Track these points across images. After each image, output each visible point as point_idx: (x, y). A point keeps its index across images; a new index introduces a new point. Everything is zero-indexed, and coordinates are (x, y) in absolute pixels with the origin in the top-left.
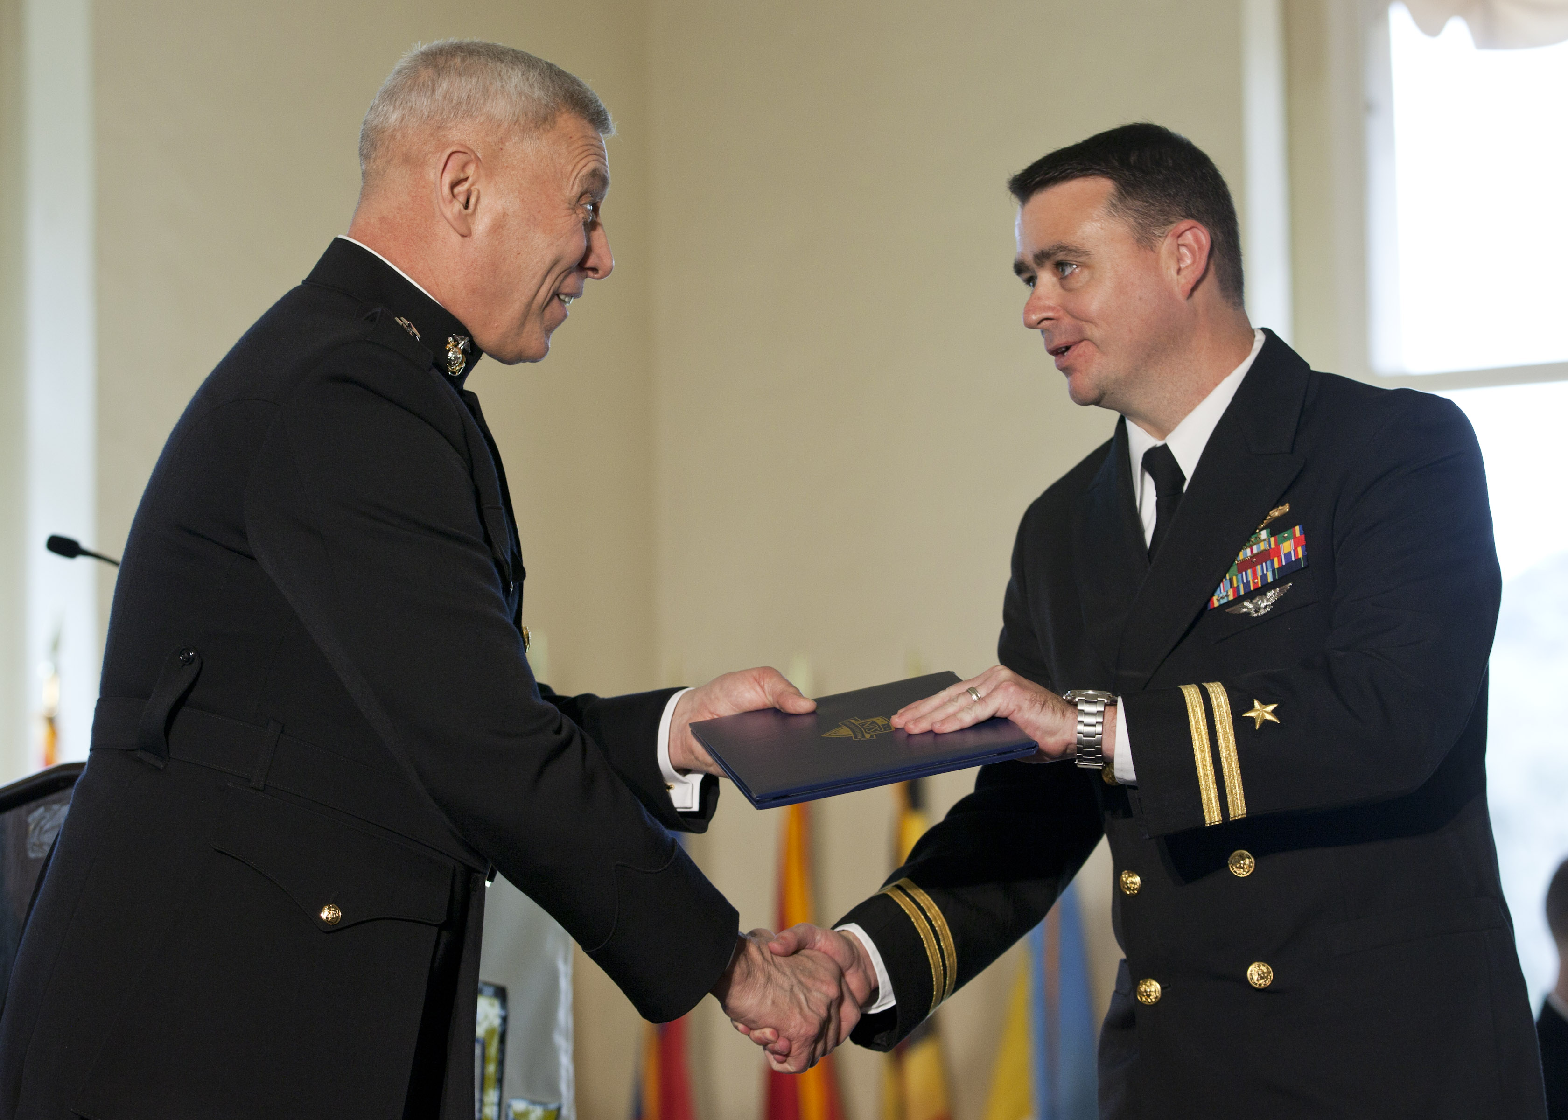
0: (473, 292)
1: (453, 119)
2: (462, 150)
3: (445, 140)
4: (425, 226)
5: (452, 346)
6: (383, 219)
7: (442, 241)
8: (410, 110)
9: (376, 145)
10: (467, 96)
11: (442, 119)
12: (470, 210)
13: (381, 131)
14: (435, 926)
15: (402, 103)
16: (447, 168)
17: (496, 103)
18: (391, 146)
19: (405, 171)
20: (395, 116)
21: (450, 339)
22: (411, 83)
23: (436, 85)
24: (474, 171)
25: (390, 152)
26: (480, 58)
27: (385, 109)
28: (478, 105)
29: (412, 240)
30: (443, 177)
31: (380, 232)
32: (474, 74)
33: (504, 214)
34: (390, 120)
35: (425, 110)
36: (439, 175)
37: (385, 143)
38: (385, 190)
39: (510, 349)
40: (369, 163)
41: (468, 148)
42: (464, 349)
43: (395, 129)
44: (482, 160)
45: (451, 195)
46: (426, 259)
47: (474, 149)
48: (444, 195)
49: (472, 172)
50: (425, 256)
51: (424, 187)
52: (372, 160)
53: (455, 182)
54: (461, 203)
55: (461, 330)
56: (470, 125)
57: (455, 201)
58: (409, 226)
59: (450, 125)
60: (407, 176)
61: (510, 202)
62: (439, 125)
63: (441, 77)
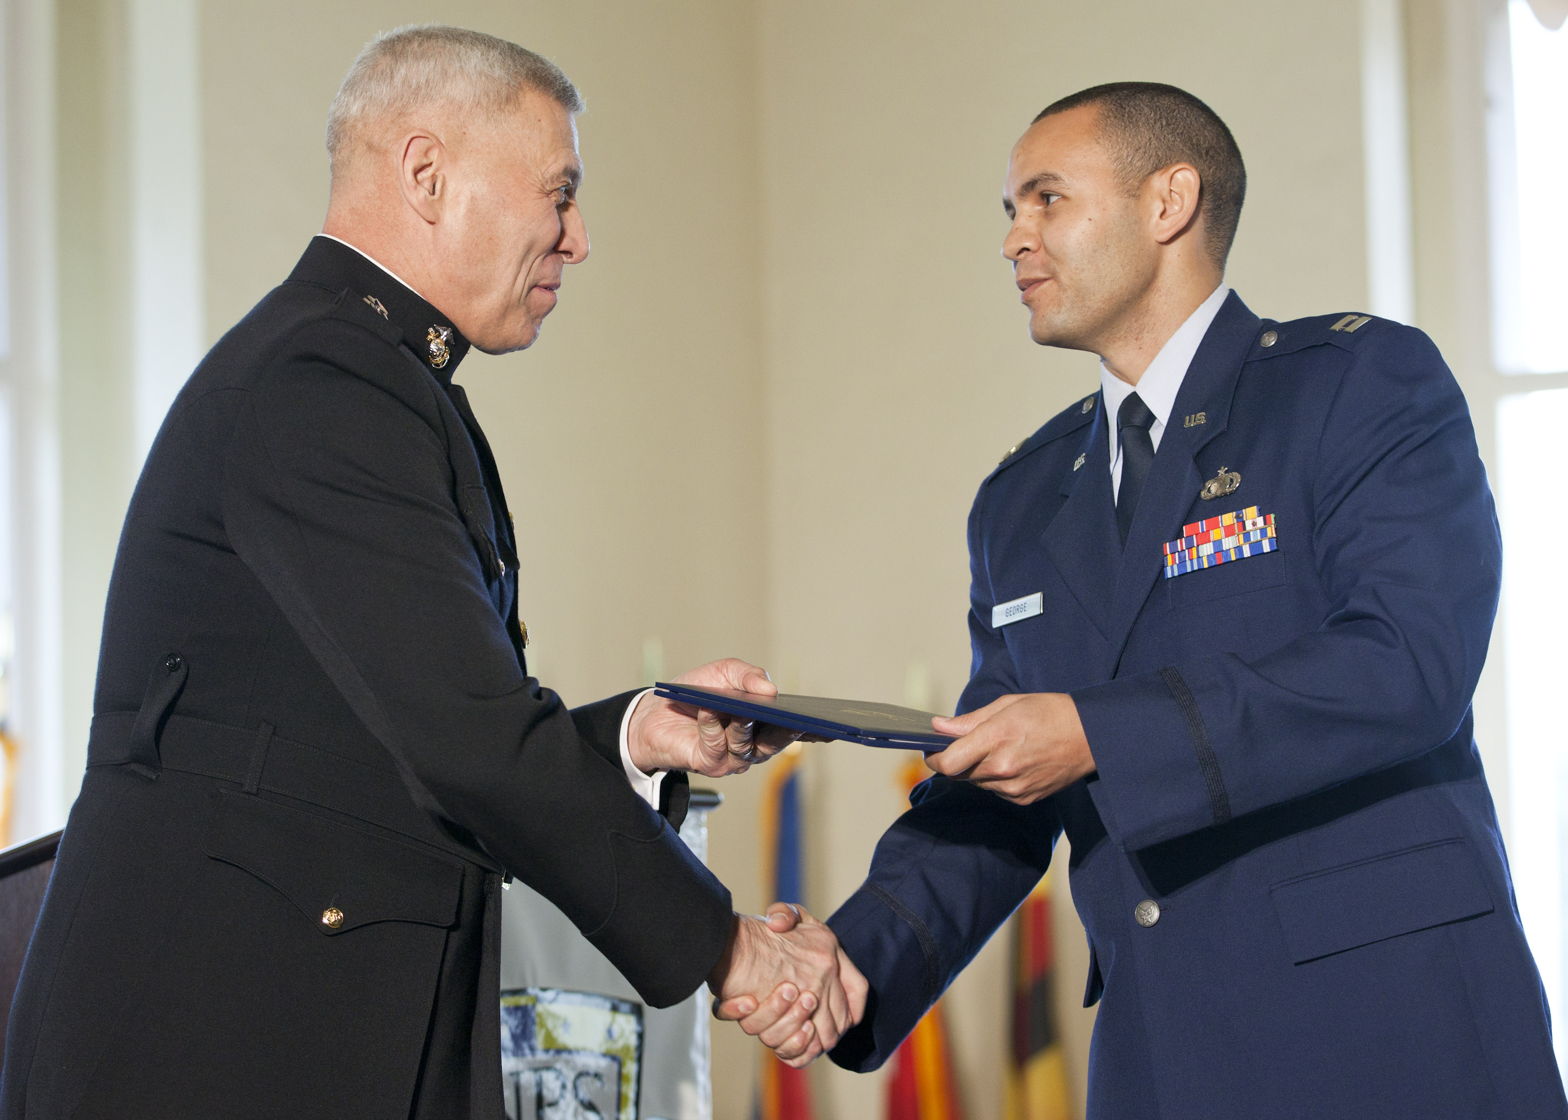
0: (450, 281)
1: (413, 104)
2: (422, 135)
3: (406, 126)
4: (393, 214)
5: (434, 337)
6: (353, 210)
7: (414, 229)
8: (370, 99)
9: (340, 137)
10: (425, 80)
11: (402, 105)
12: (437, 196)
13: (343, 123)
14: (444, 928)
15: (362, 93)
16: (408, 154)
17: (456, 84)
18: (353, 137)
19: (369, 159)
20: (356, 107)
21: (431, 330)
22: (370, 73)
23: (394, 71)
24: (438, 157)
25: (353, 143)
26: (438, 41)
27: (346, 99)
28: (437, 88)
29: (383, 230)
30: (405, 163)
31: (351, 224)
32: (431, 56)
33: (472, 198)
34: (351, 111)
35: (385, 98)
36: (401, 162)
37: (347, 134)
38: (352, 180)
39: (492, 341)
40: (335, 154)
41: (429, 133)
42: (446, 340)
43: (356, 120)
44: (444, 144)
45: (415, 181)
46: (401, 249)
47: (437, 133)
48: (407, 181)
49: (436, 158)
50: (398, 245)
51: (389, 175)
52: (337, 153)
53: (418, 168)
54: (426, 189)
55: (441, 320)
56: (431, 109)
57: (419, 187)
58: (377, 215)
59: (410, 111)
60: (372, 165)
61: (478, 186)
62: (399, 111)
63: (399, 64)
